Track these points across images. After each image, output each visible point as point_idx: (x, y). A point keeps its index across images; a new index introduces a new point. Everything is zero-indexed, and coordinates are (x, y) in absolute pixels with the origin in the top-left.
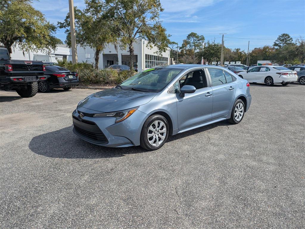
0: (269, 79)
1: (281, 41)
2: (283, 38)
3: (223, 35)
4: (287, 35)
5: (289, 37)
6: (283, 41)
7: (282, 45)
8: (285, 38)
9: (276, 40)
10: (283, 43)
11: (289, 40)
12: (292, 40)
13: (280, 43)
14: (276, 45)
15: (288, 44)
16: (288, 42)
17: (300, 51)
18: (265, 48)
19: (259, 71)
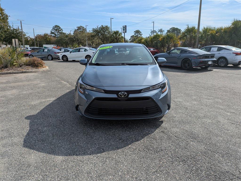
0: (88, 57)
1: (55, 30)
2: (56, 28)
3: (21, 21)
4: (58, 26)
5: (60, 28)
6: (57, 31)
7: (56, 33)
8: (57, 28)
9: (52, 29)
10: (57, 32)
11: (61, 30)
12: (63, 31)
13: (55, 32)
14: (52, 33)
15: (60, 33)
16: (60, 31)
17: (76, 38)
18: (46, 35)
19: (79, 51)
